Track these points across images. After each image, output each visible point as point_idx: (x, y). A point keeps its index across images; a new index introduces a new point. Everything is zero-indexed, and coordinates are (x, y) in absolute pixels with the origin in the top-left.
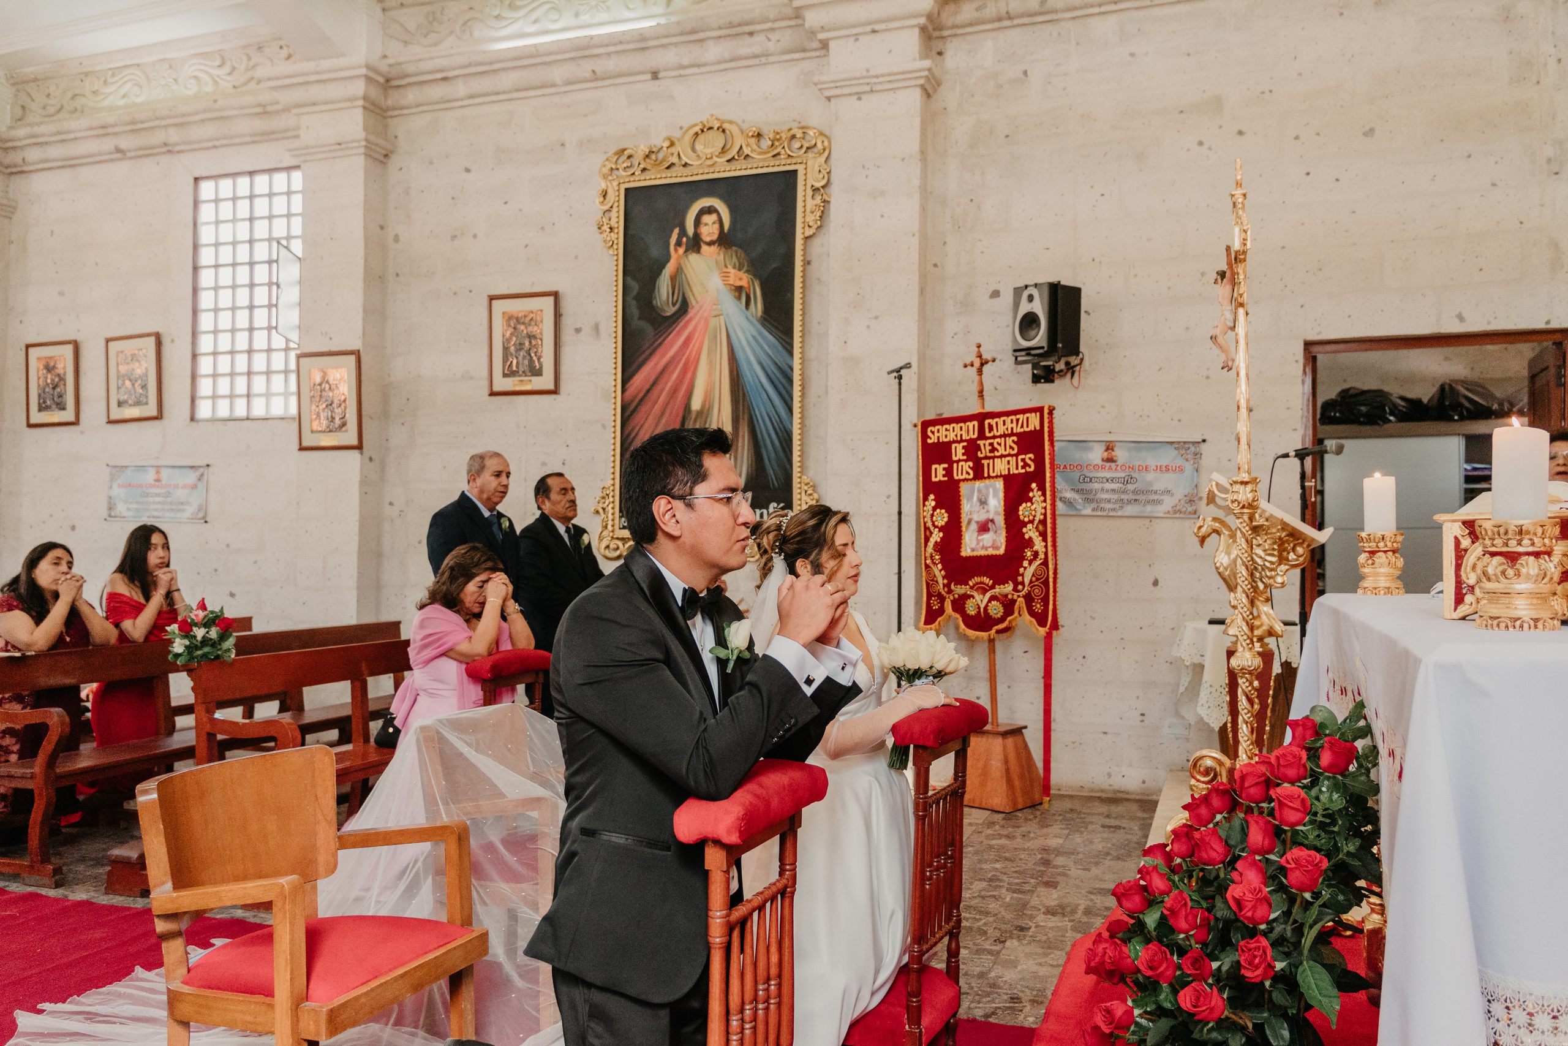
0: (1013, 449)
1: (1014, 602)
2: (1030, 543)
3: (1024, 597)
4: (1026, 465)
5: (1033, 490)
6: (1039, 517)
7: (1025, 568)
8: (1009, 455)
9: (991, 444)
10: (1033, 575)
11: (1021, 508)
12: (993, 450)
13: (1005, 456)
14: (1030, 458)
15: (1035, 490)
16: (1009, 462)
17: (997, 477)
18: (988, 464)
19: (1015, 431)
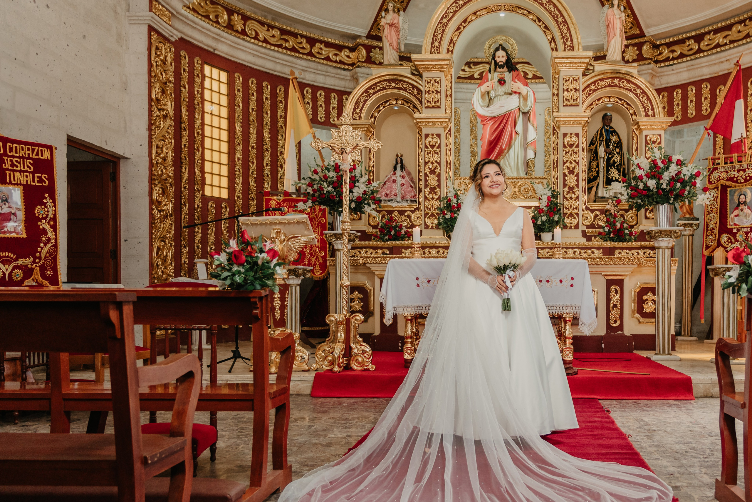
0: (30, 168)
1: (32, 270)
2: (45, 231)
3: (39, 267)
4: (41, 181)
5: (46, 198)
6: (50, 216)
7: (42, 248)
8: (27, 171)
9: (11, 161)
10: (47, 253)
11: (37, 208)
12: (13, 165)
13: (24, 172)
14: (45, 177)
15: (48, 198)
16: (27, 176)
17: (17, 184)
18: (10, 174)
19: (31, 156)
